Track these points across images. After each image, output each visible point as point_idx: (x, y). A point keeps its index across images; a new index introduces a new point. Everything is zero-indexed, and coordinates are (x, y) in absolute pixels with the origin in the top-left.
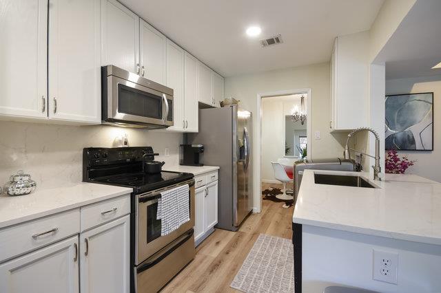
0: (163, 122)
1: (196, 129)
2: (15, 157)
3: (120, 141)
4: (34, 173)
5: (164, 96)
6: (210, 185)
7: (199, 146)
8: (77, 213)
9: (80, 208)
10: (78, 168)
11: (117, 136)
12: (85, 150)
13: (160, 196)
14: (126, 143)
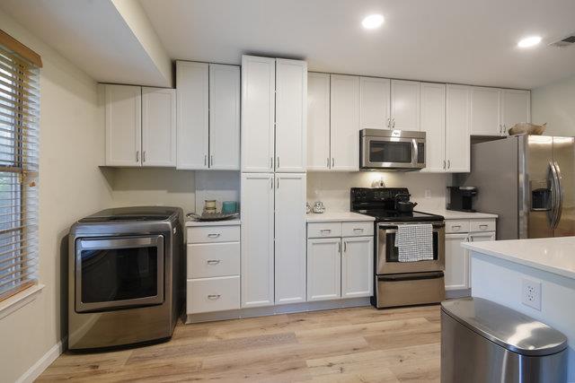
0: (412, 165)
1: (466, 169)
2: (316, 192)
3: (377, 183)
4: (325, 202)
5: (414, 141)
6: (477, 235)
7: (469, 188)
8: (340, 224)
9: (342, 222)
10: (347, 201)
11: (375, 179)
12: (352, 189)
13: (396, 228)
14: (382, 185)
